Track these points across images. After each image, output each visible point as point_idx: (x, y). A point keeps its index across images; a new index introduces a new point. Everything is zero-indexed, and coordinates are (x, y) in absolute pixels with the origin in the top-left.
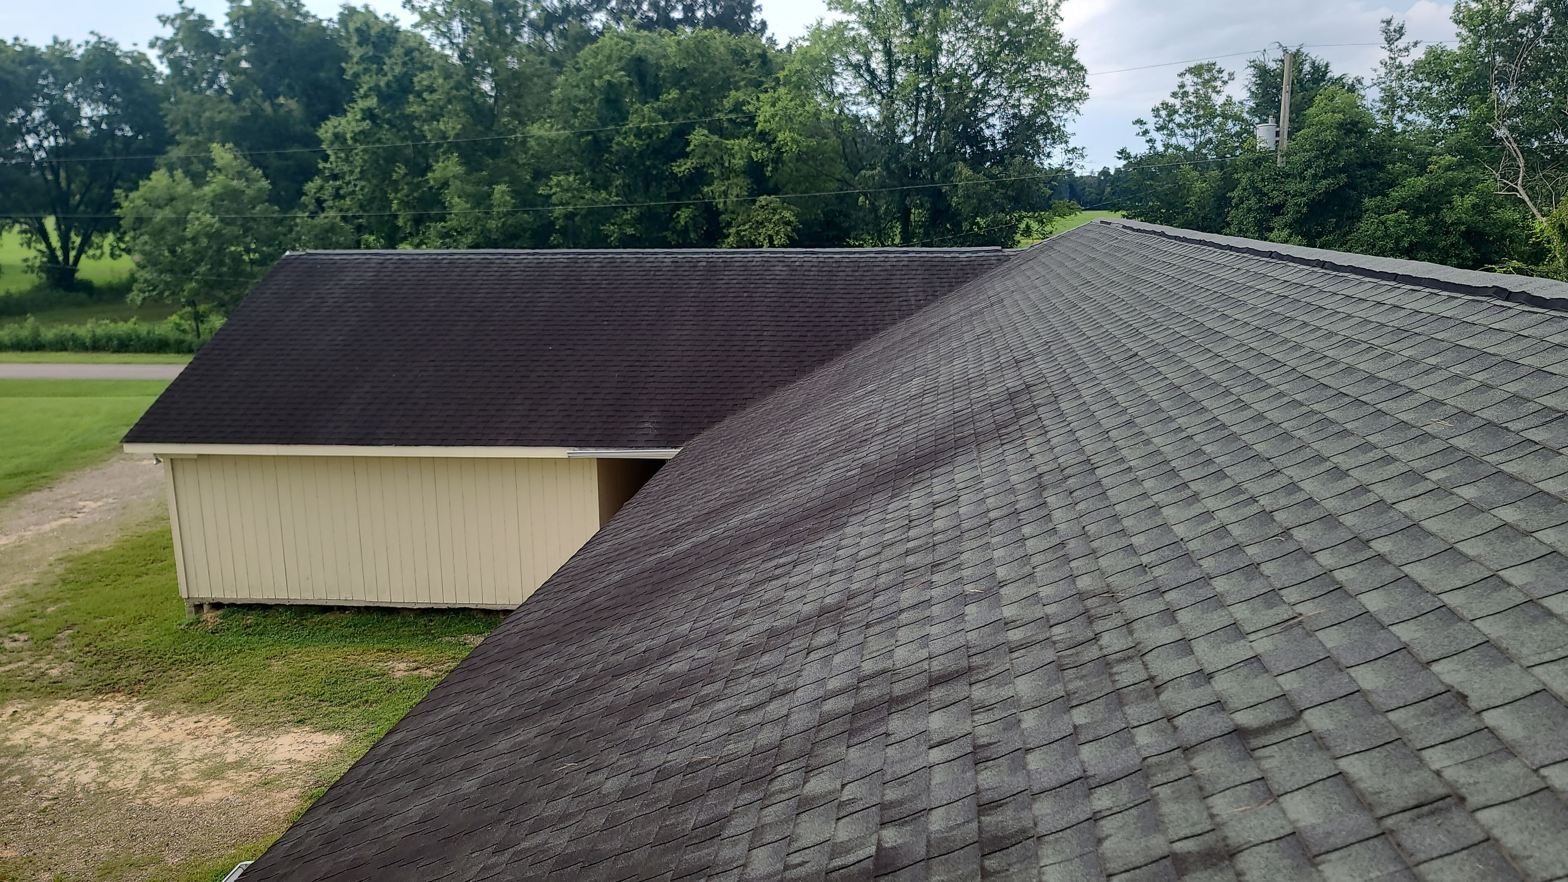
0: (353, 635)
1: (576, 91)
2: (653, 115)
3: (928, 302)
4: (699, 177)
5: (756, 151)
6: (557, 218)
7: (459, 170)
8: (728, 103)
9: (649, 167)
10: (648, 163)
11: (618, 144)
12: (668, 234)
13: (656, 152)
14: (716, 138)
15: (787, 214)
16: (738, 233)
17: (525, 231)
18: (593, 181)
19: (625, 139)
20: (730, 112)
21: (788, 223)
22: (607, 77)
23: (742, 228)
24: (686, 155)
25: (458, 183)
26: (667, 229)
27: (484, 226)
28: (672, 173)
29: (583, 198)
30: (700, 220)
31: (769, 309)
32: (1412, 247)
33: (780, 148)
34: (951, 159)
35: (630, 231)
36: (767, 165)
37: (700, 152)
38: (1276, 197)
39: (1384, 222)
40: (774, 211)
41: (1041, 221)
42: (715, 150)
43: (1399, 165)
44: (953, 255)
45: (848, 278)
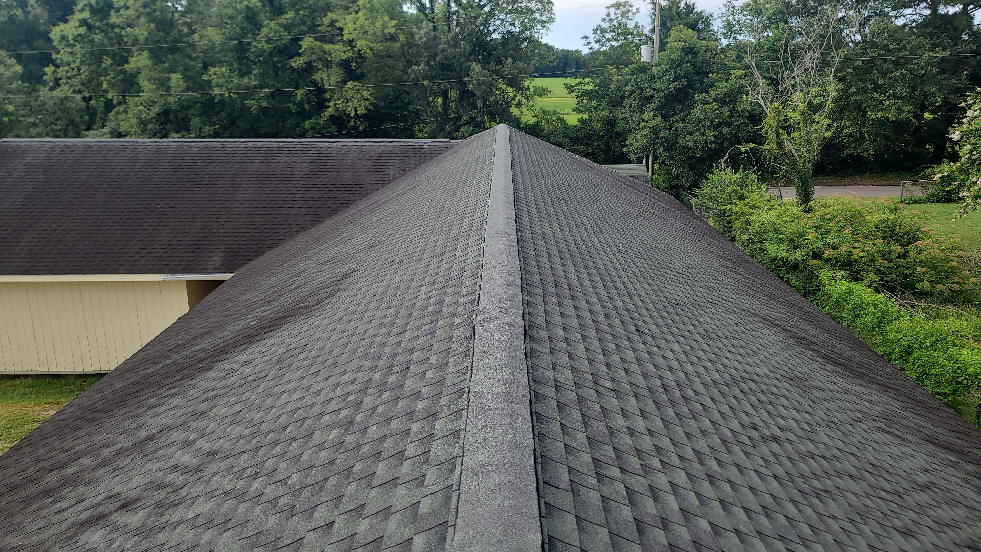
0: (31, 393)
1: (226, 11)
2: (277, 28)
3: (400, 175)
4: (309, 68)
5: (345, 52)
6: (215, 95)
7: (148, 62)
8: (326, 21)
9: (276, 62)
10: (275, 59)
11: (255, 47)
12: (290, 105)
13: (280, 51)
14: (318, 43)
15: (366, 94)
16: (335, 105)
17: (196, 103)
18: (240, 70)
19: (258, 43)
20: (328, 26)
21: (367, 99)
22: (245, 3)
23: (337, 102)
24: (300, 55)
25: (147, 71)
26: (290, 102)
27: (166, 100)
28: (291, 66)
29: (232, 82)
30: (311, 96)
31: (302, 179)
32: (720, 125)
33: (359, 51)
34: (468, 60)
35: (264, 104)
36: (352, 62)
37: (308, 52)
38: (648, 92)
39: (705, 110)
40: (358, 91)
41: (527, 98)
42: (319, 51)
43: (715, 74)
44: (420, 144)
45: (355, 159)
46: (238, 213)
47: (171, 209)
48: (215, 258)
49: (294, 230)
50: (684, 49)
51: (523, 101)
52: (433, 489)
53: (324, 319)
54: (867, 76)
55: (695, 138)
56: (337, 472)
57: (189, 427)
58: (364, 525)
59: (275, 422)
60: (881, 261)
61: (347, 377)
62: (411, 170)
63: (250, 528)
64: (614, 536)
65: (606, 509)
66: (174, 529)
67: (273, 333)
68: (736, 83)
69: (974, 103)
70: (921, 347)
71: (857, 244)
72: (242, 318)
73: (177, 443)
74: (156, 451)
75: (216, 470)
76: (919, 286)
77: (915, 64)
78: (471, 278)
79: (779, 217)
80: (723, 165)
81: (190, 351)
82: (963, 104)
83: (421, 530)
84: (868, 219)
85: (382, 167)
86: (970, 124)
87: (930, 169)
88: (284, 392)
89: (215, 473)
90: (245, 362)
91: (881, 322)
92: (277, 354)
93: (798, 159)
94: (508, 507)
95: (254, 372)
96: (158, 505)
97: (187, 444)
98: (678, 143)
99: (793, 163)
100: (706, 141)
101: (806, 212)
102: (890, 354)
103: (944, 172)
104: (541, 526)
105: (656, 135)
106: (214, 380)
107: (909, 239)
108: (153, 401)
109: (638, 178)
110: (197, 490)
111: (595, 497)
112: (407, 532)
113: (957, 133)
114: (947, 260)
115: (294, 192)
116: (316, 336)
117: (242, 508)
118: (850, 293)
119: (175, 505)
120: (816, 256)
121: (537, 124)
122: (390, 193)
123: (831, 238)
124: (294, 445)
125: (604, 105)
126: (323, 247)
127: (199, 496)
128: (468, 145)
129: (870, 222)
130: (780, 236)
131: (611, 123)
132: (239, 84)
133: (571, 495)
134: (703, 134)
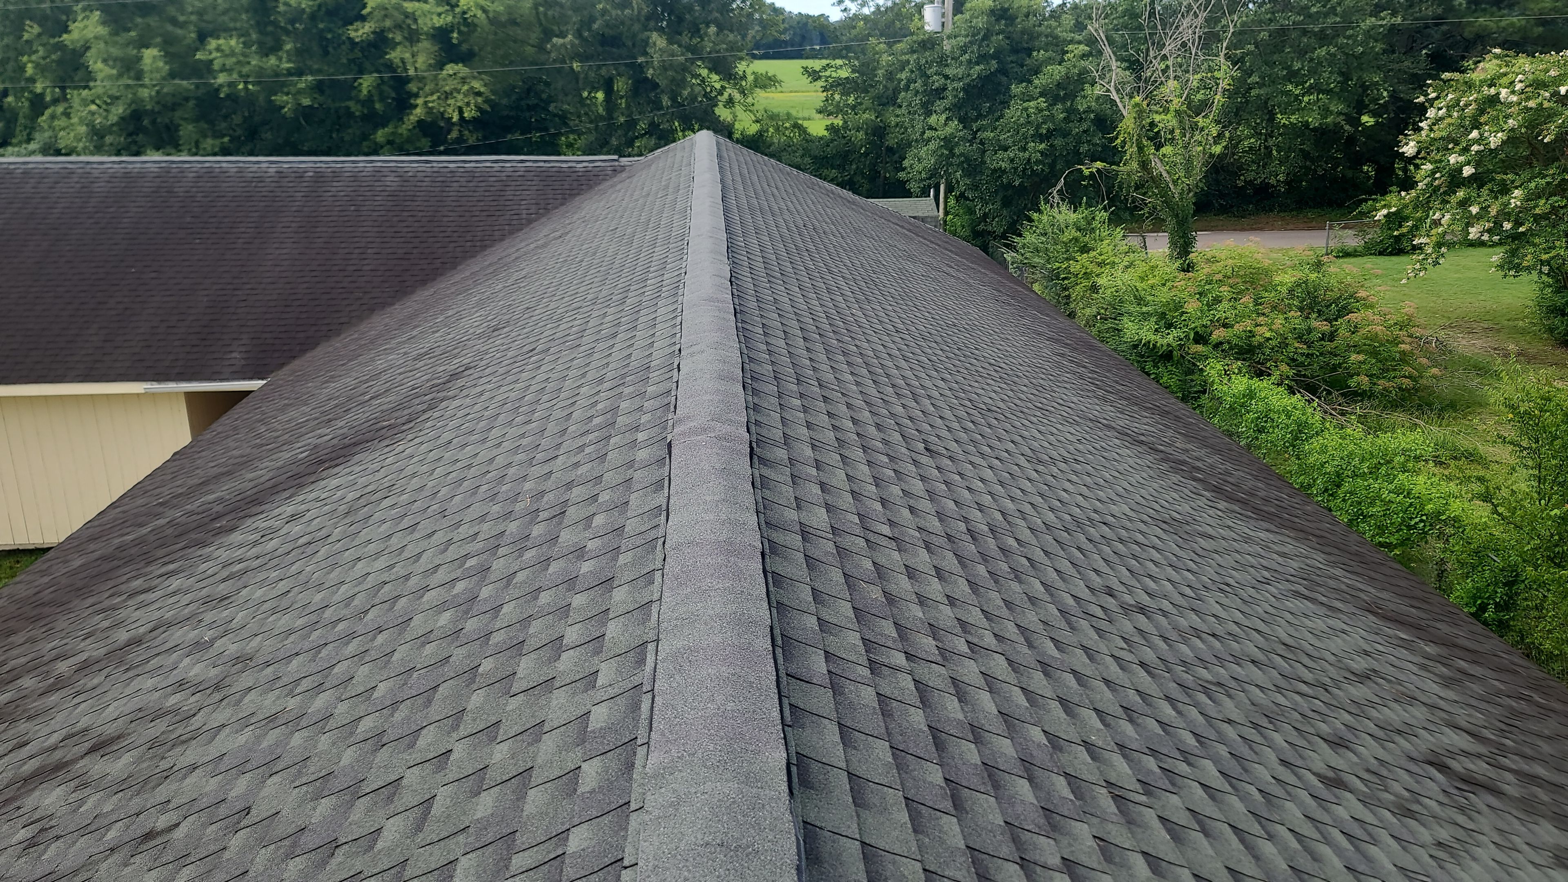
3: (539, 216)
4: (380, 42)
5: (439, 15)
6: (221, 86)
7: (102, 30)
9: (322, 30)
10: (321, 26)
12: (351, 104)
13: (329, 13)
15: (477, 85)
16: (426, 103)
17: (187, 99)
18: (261, 44)
21: (479, 94)
23: (430, 98)
24: (363, 19)
25: (102, 45)
26: (350, 99)
27: (135, 94)
28: (349, 38)
30: (385, 88)
31: (376, 224)
32: (1050, 135)
33: (464, 13)
34: (646, 28)
35: (306, 102)
36: (452, 31)
37: (378, 14)
38: (937, 82)
39: (1026, 109)
40: (464, 80)
41: (743, 92)
42: (396, 14)
43: (1042, 52)
44: (570, 164)
45: (462, 189)
46: (269, 280)
47: (153, 275)
48: (234, 355)
49: (365, 307)
50: (992, 12)
51: (737, 96)
52: (611, 692)
53: (422, 443)
54: (1276, 57)
55: (1012, 155)
56: (453, 675)
57: (200, 621)
58: (500, 753)
59: (347, 605)
60: (1297, 345)
61: (465, 531)
62: (556, 208)
63: (312, 769)
64: (898, 752)
65: (886, 714)
66: (185, 777)
67: (336, 470)
68: (1075, 66)
69: (1437, 98)
70: (1355, 475)
71: (1261, 318)
72: (285, 447)
73: (181, 646)
74: (148, 660)
75: (250, 684)
76: (1352, 383)
77: (1348, 38)
78: (662, 371)
79: (1142, 279)
80: (1056, 196)
81: (197, 503)
82: (1422, 99)
83: (594, 753)
84: (1277, 279)
85: (508, 203)
86: (1431, 130)
87: (1370, 202)
88: (359, 559)
89: (250, 689)
90: (293, 516)
91: (1296, 438)
92: (345, 501)
93: (1172, 187)
94: (732, 711)
95: (308, 530)
96: (154, 744)
97: (199, 646)
98: (985, 163)
99: (1164, 193)
100: (1029, 160)
101: (1184, 270)
102: (1310, 486)
103: (1390, 207)
104: (785, 738)
105: (951, 150)
106: (241, 546)
107: (1339, 311)
108: (137, 583)
109: (923, 219)
110: (220, 717)
111: (868, 695)
112: (572, 759)
113: (1412, 144)
114: (1396, 342)
115: (363, 245)
116: (409, 471)
117: (297, 739)
118: (1251, 394)
119: (184, 742)
120: (1200, 339)
121: (760, 134)
122: (523, 244)
123: (1223, 310)
124: (380, 639)
125: (867, 102)
126: (414, 333)
127: (224, 726)
128: (650, 166)
129: (1281, 284)
130: (1144, 309)
131: (879, 132)
132: (261, 68)
133: (830, 693)
134: (1024, 149)
